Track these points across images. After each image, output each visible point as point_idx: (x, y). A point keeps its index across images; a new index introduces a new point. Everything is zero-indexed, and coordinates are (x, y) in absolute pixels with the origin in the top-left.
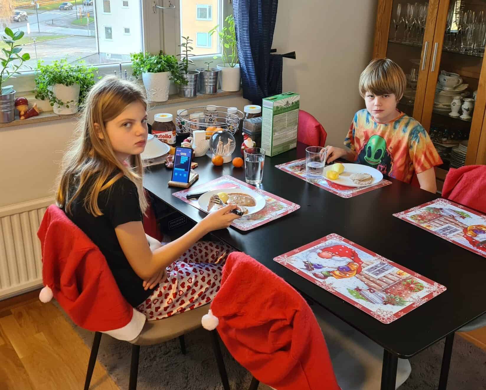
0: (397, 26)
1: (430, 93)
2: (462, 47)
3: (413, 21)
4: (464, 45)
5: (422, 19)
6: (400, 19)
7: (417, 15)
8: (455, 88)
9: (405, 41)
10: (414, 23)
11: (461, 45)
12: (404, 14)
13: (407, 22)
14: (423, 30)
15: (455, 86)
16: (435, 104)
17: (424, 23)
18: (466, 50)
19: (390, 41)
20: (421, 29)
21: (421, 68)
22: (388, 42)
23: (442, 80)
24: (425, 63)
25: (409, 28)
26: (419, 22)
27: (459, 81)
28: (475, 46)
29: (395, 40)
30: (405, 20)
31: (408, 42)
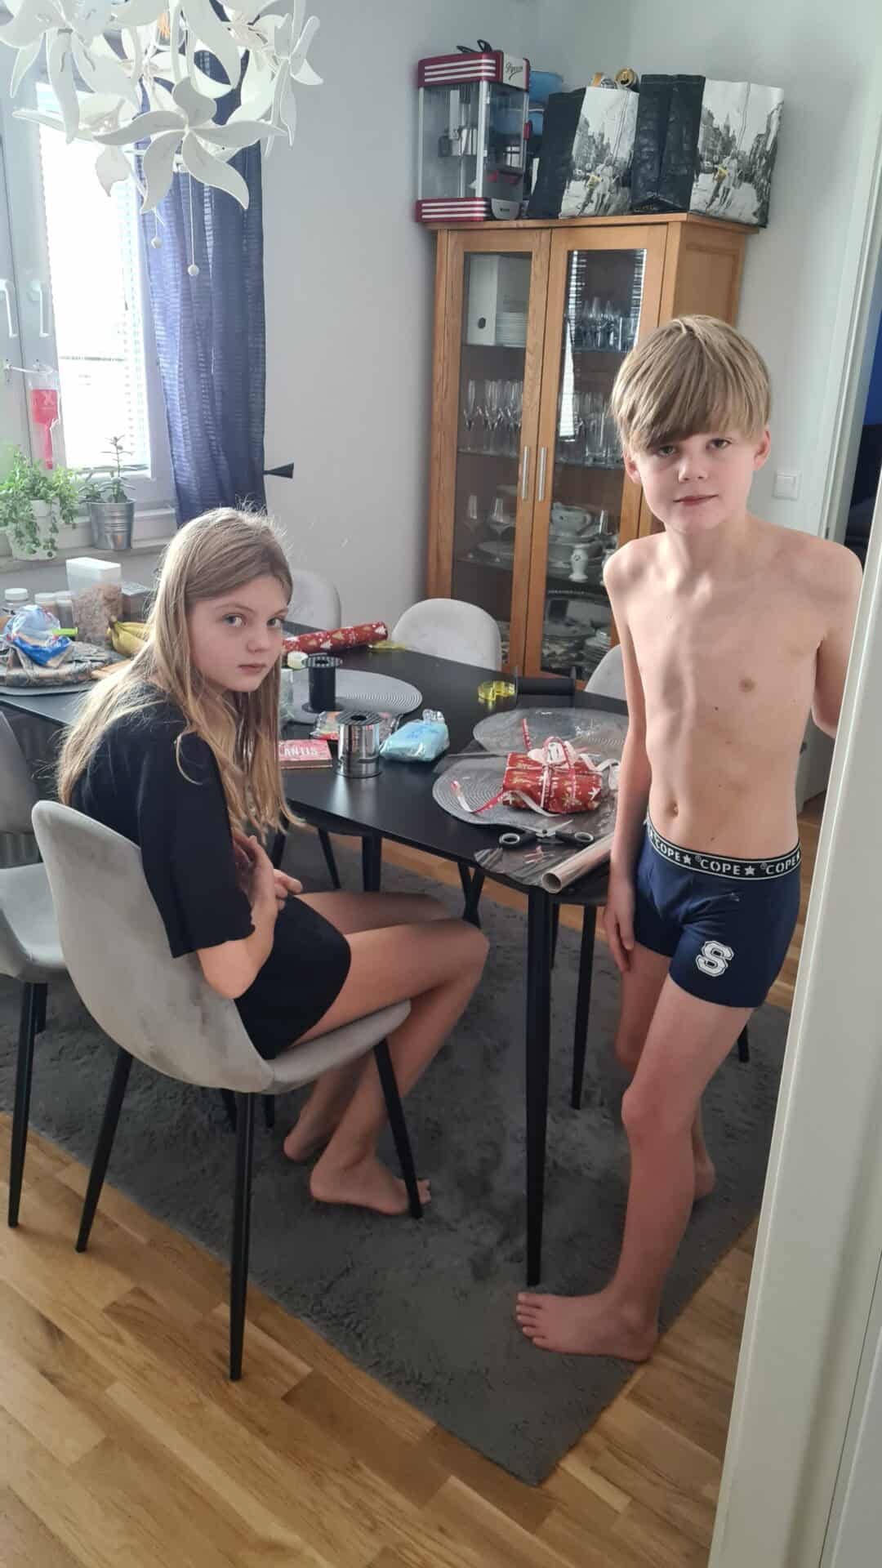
0: (470, 423)
1: (541, 542)
2: (587, 454)
3: (498, 412)
4: (591, 451)
5: (513, 410)
6: (475, 410)
7: (504, 403)
8: (579, 533)
9: (488, 449)
10: (499, 417)
11: (585, 452)
12: (481, 400)
13: (487, 415)
14: (517, 430)
15: (578, 529)
16: (549, 563)
17: (517, 417)
18: (595, 460)
19: (461, 450)
20: (513, 427)
21: (521, 497)
22: (458, 452)
23: (556, 518)
24: (527, 487)
25: (493, 425)
26: (509, 414)
27: (585, 520)
28: (609, 452)
29: (469, 449)
30: (484, 412)
31: (491, 452)
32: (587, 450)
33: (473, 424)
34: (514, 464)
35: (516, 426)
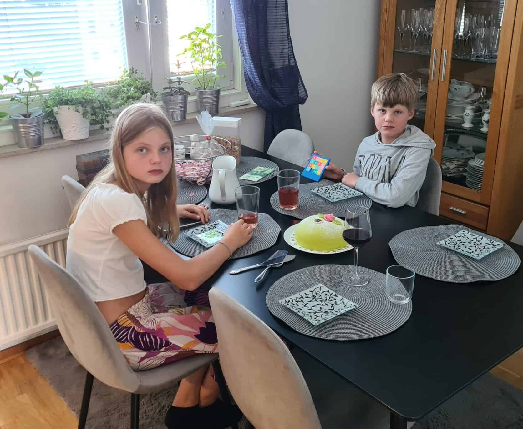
0: (402, 34)
1: (442, 104)
2: (472, 53)
5: (429, 25)
8: (467, 98)
9: (412, 50)
10: (420, 30)
12: (409, 20)
13: (413, 30)
15: (466, 96)
16: (447, 117)
18: (477, 57)
19: (396, 50)
20: (427, 36)
22: (394, 51)
23: (453, 89)
26: (426, 29)
27: (471, 90)
28: (486, 52)
29: (401, 49)
30: (410, 27)
31: (415, 51)
32: (472, 51)
33: (404, 35)
34: (428, 58)
35: (429, 36)
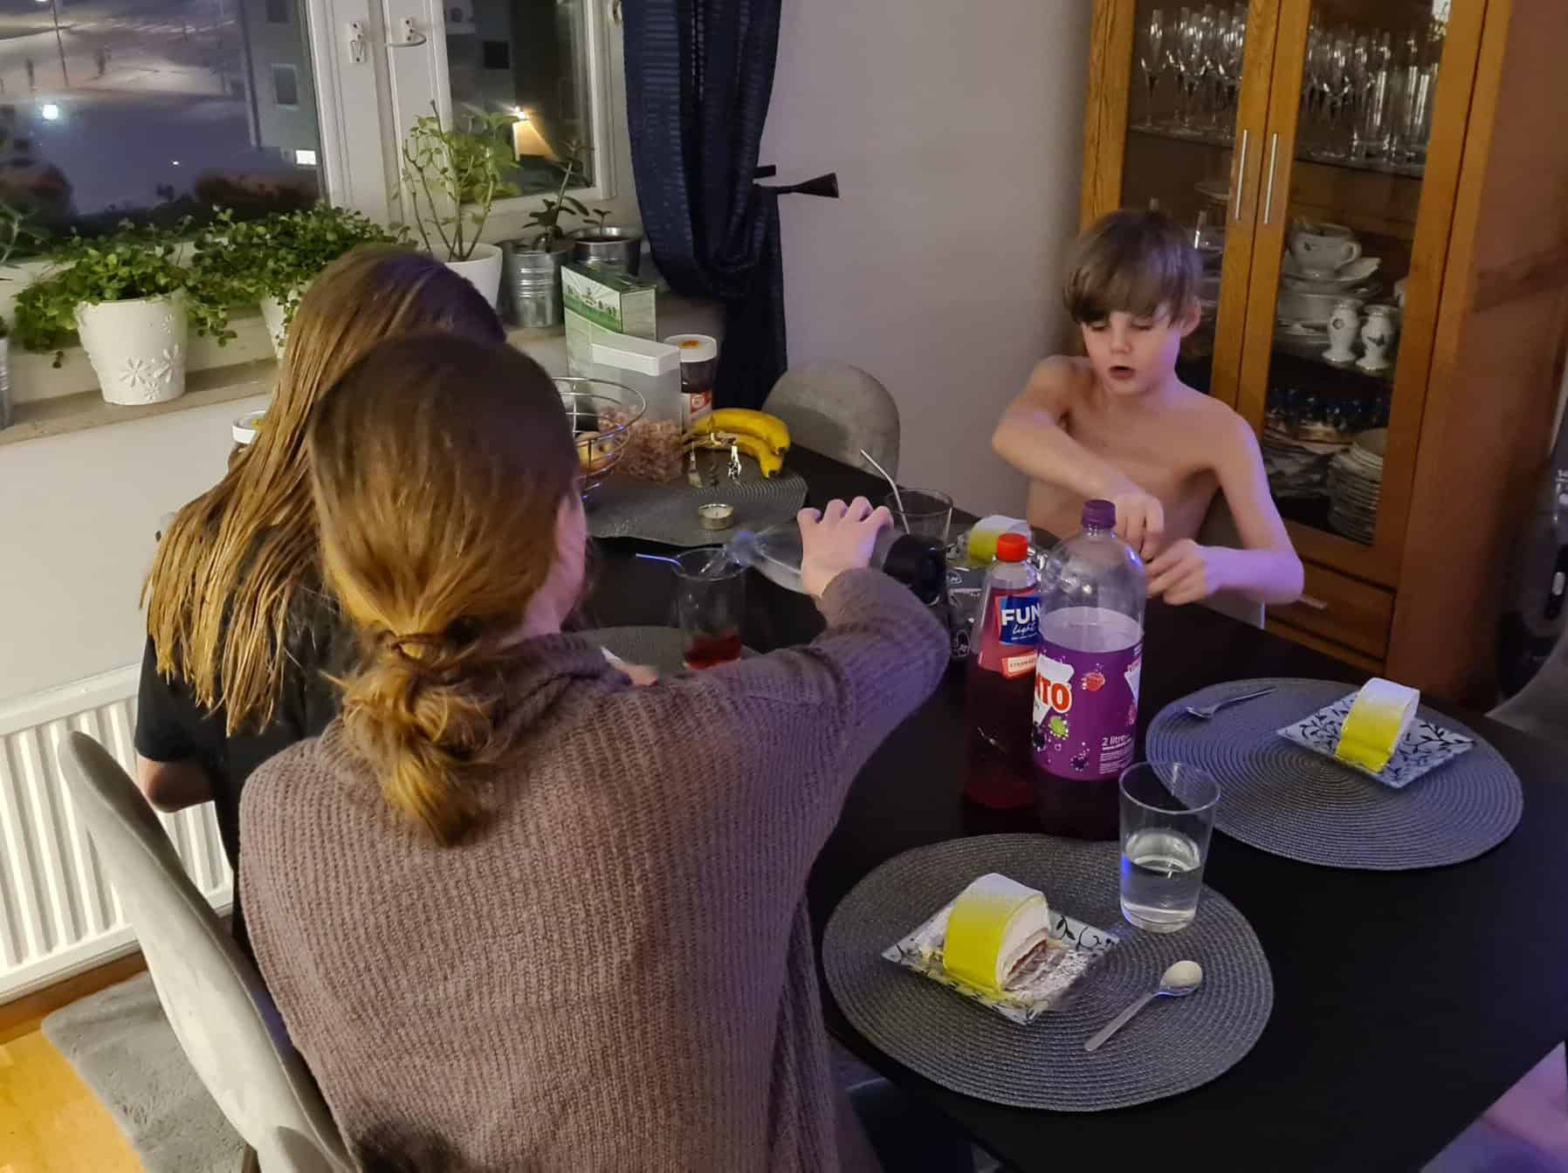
0: (1152, 80)
1: (1265, 287)
2: (1355, 143)
3: (1202, 61)
4: (1360, 137)
6: (1162, 58)
7: (1212, 46)
8: (1338, 273)
9: (1180, 127)
10: (1203, 69)
11: (1353, 140)
12: (1173, 41)
13: (1183, 68)
14: (1232, 91)
15: (1338, 264)
16: (1277, 325)
18: (1368, 155)
19: (1134, 127)
20: (1226, 90)
21: (1232, 216)
22: (1129, 133)
24: (1245, 198)
25: (1191, 86)
26: (1221, 68)
27: (1351, 250)
28: (1395, 142)
29: (1149, 124)
30: (1176, 59)
31: (1188, 131)
32: (1355, 136)
33: (1157, 82)
